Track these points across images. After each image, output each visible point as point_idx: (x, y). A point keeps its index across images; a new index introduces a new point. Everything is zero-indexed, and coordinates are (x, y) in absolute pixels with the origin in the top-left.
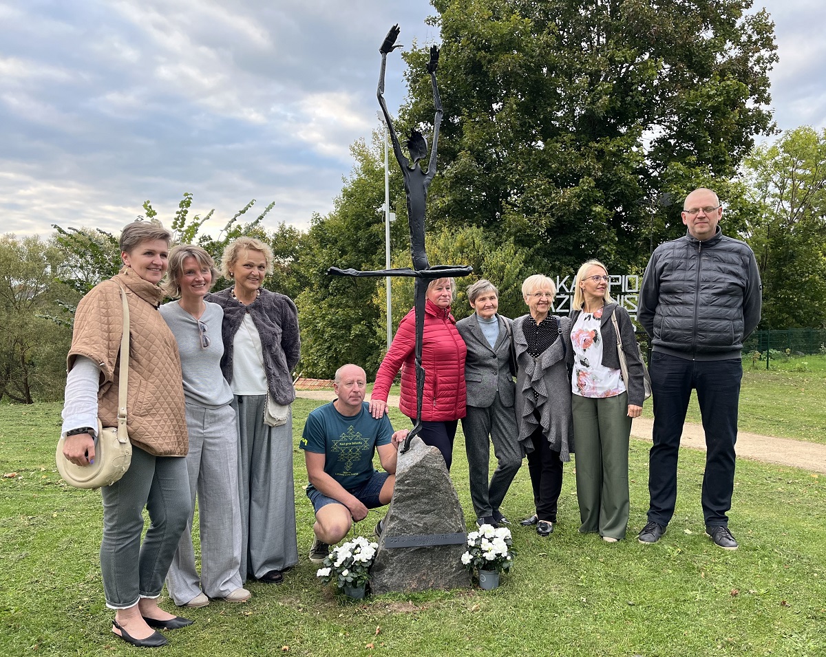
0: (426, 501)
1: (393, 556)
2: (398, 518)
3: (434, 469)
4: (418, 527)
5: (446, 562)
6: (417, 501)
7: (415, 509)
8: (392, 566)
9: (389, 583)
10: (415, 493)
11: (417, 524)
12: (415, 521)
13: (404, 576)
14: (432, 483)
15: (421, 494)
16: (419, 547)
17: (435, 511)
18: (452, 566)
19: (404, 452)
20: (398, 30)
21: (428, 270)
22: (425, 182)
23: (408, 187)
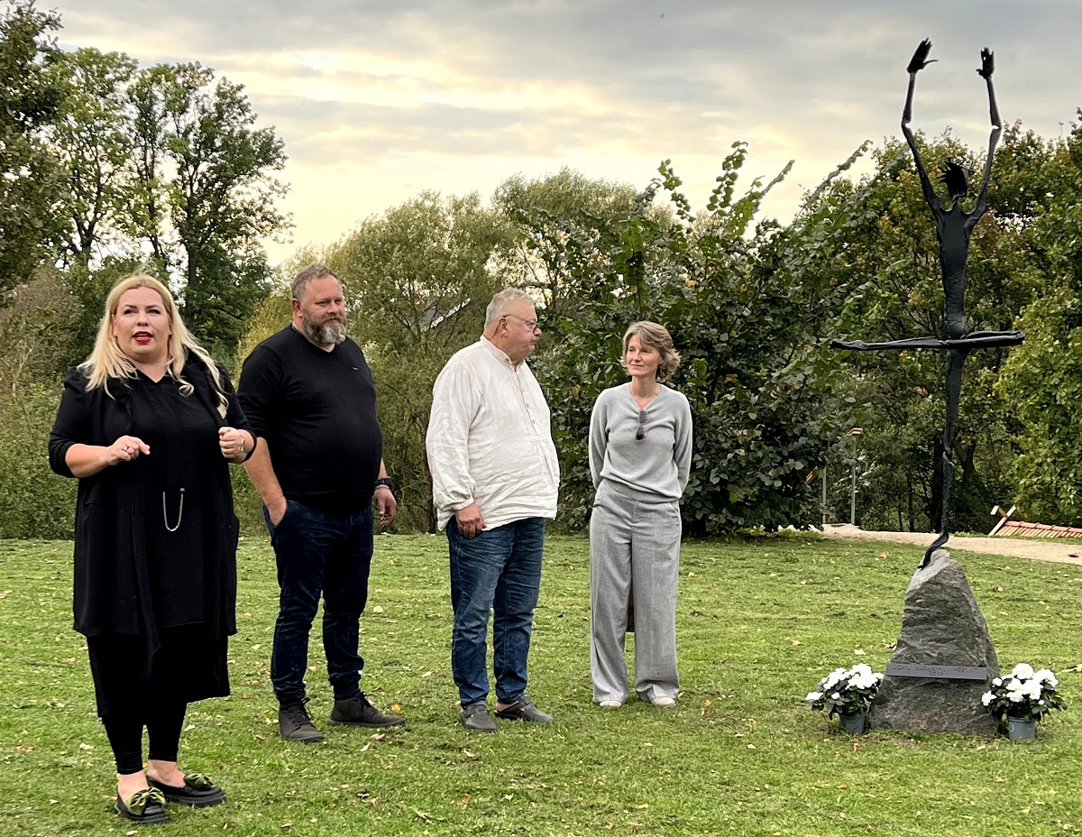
0: (943, 626)
1: (898, 689)
2: (907, 644)
3: (951, 587)
4: (931, 656)
5: (964, 702)
6: (931, 626)
7: (929, 636)
8: (896, 700)
9: (892, 720)
10: (929, 616)
11: (930, 653)
12: (928, 649)
13: (910, 713)
14: (950, 604)
15: (937, 618)
16: (931, 681)
17: (955, 641)
18: (971, 708)
19: (922, 567)
20: (929, 45)
21: (964, 338)
22: (966, 225)
23: (941, 235)
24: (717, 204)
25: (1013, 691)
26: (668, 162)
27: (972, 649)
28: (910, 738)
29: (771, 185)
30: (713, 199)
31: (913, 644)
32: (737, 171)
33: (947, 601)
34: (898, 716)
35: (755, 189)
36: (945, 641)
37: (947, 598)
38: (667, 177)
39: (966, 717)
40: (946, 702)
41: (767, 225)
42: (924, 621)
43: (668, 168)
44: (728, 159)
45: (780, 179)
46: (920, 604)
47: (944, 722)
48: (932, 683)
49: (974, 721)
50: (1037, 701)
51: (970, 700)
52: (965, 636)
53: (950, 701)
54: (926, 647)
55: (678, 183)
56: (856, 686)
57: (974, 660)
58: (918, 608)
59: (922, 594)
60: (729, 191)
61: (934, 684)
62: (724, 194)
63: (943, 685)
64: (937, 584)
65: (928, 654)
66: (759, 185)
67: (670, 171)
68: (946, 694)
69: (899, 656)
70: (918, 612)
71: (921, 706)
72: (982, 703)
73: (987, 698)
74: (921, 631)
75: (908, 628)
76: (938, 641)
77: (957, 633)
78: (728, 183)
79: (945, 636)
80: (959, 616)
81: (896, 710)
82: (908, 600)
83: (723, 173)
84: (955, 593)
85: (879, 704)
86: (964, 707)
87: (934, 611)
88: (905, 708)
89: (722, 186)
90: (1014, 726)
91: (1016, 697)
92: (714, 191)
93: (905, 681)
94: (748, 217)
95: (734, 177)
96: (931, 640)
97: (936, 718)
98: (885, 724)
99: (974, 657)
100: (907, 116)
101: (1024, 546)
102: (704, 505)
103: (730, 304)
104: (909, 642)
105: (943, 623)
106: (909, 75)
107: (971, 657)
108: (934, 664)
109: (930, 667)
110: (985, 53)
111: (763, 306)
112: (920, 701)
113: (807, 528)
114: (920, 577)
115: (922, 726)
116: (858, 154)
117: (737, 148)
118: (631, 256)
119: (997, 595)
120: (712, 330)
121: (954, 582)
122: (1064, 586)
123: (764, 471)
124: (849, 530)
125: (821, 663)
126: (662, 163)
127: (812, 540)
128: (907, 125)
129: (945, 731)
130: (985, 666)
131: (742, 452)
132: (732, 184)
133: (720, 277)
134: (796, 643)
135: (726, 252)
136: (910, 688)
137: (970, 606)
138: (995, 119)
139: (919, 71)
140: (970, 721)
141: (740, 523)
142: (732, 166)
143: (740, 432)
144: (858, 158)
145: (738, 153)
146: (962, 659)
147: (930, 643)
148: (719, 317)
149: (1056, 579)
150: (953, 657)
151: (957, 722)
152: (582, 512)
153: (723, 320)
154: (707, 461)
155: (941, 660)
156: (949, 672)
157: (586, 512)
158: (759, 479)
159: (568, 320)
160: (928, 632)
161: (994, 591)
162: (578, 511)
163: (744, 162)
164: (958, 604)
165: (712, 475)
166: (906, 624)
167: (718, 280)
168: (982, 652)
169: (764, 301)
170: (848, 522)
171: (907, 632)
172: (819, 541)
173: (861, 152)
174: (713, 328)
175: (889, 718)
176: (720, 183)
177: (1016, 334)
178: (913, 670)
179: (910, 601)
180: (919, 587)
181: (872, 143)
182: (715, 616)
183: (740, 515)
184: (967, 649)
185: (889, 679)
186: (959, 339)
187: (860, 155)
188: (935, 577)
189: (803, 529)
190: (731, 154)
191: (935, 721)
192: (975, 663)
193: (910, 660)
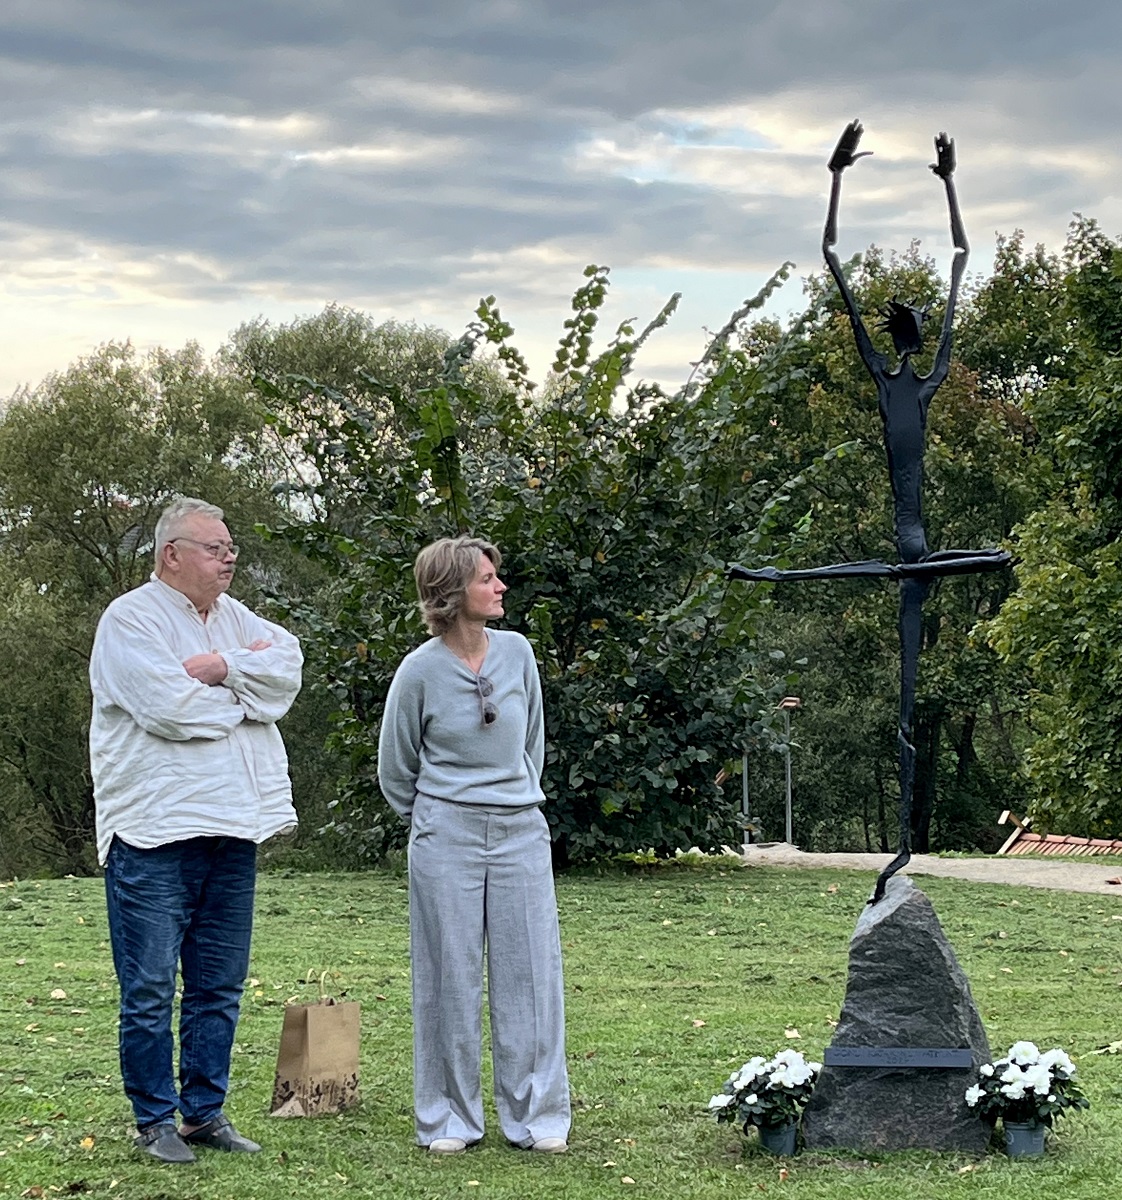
0: (906, 989)
1: (843, 1085)
2: (853, 1018)
3: (915, 930)
4: (890, 1035)
5: (939, 1101)
6: (889, 990)
7: (884, 1004)
8: (841, 1103)
9: (836, 1133)
10: (884, 973)
11: (888, 1030)
12: (884, 1024)
13: (862, 1122)
14: (916, 956)
15: (896, 977)
16: (890, 1072)
17: (924, 1011)
18: (950, 1112)
19: (874, 902)
20: (859, 132)
21: (922, 562)
22: (922, 394)
23: (885, 409)
24: (568, 362)
25: (1010, 1084)
26: (491, 300)
27: (948, 1022)
28: (862, 1159)
29: (646, 332)
30: (563, 355)
31: (861, 1017)
32: (597, 312)
33: (910, 952)
34: (843, 1127)
35: (624, 338)
36: (909, 1011)
37: (910, 946)
38: (491, 324)
39: (944, 1124)
40: (913, 1102)
41: (643, 393)
42: (878, 982)
43: (492, 308)
44: (582, 293)
45: (660, 322)
46: (871, 958)
47: (911, 1134)
48: (892, 1075)
49: (954, 1131)
50: (1046, 1097)
51: (949, 1098)
52: (939, 1003)
53: (919, 1101)
54: (881, 1021)
55: (508, 332)
56: (781, 1083)
57: (953, 1039)
59: (874, 942)
60: (585, 342)
61: (895, 1077)
62: (577, 346)
63: (907, 1077)
64: (896, 926)
65: (885, 1032)
66: (629, 331)
67: (495, 314)
69: (842, 1036)
70: (870, 969)
71: (877, 1109)
72: (966, 1103)
73: (974, 1095)
74: (874, 997)
75: (855, 994)
76: (899, 1011)
77: (926, 998)
78: (584, 331)
79: (908, 1003)
80: (929, 973)
81: (841, 1117)
82: (854, 951)
83: (573, 315)
84: (921, 940)
85: (817, 1109)
86: (940, 1109)
87: (893, 966)
88: (853, 1114)
89: (573, 334)
90: (1016, 1136)
91: (1014, 1092)
92: (562, 342)
93: (852, 1073)
94: (616, 380)
95: (591, 321)
96: (889, 1011)
97: (900, 1128)
98: (826, 1140)
99: (953, 1033)
100: (830, 235)
101: (1041, 869)
102: (561, 821)
103: (593, 513)
104: (856, 1015)
105: (905, 985)
106: (830, 175)
107: (947, 1034)
108: (896, 1046)
109: (888, 1050)
110: (941, 142)
111: (642, 515)
112: (875, 1103)
113: (719, 850)
114: (872, 917)
115: (879, 1141)
116: (773, 283)
117: (592, 278)
118: (439, 443)
119: (997, 943)
120: (566, 552)
121: (919, 922)
122: (1097, 928)
123: (652, 766)
124: (785, 853)
125: (735, 1052)
126: (482, 303)
127: (727, 868)
128: (832, 249)
129: (914, 1146)
130: (969, 1047)
131: (615, 738)
132: (589, 331)
133: (575, 472)
134: (700, 1023)
135: (585, 434)
136: (860, 1083)
137: (944, 958)
138: (959, 239)
139: (847, 169)
140: (948, 1131)
141: (617, 845)
142: (588, 304)
143: (613, 707)
144: (775, 289)
145: (595, 284)
146: (935, 1037)
147: (887, 1016)
148: (577, 533)
149: (1085, 918)
150: (920, 1035)
151: (931, 1132)
152: (378, 834)
153: (583, 537)
154: (564, 753)
155: (904, 1041)
156: (916, 1058)
157: (383, 835)
158: (644, 778)
159: (347, 541)
160: (885, 999)
161: (993, 937)
162: (371, 834)
163: (605, 297)
164: (926, 956)
165: (573, 774)
166: (852, 987)
167: (575, 477)
168: (963, 1027)
169: (645, 508)
170: (784, 840)
171: (853, 1001)
172: (737, 869)
173: (779, 279)
174: (568, 549)
175: (831, 1130)
176: (570, 330)
177: (998, 554)
178: (863, 1057)
179: (857, 953)
180: (869, 932)
181: (794, 266)
182: (578, 987)
183: (619, 834)
184: (942, 1022)
185: (829, 1071)
186: (916, 562)
187: (778, 285)
188: (892, 916)
189: (713, 853)
190: (585, 285)
191: (899, 1132)
192: (953, 1044)
193: (859, 1041)
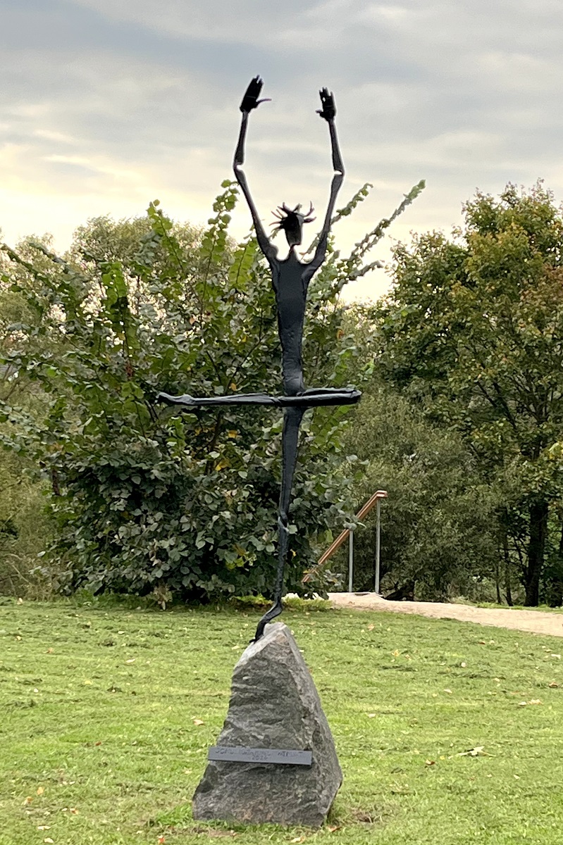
0: (271, 706)
1: (223, 774)
2: (233, 726)
3: (278, 663)
4: (258, 739)
16: (256, 766)
19: (255, 641)
20: (260, 84)
22: (304, 275)
26: (157, 203)
27: (299, 731)
28: (230, 829)
30: (207, 243)
31: (239, 725)
33: (273, 679)
34: (222, 805)
36: (272, 722)
37: (274, 674)
38: (157, 219)
39: (292, 806)
40: (271, 789)
42: (251, 700)
43: (158, 208)
44: (220, 199)
46: (247, 682)
47: (269, 812)
48: (257, 768)
49: (299, 810)
51: (296, 786)
52: (293, 717)
53: (275, 788)
54: (252, 729)
57: (301, 744)
58: (244, 686)
59: (249, 671)
60: (223, 235)
61: (260, 770)
62: (217, 237)
63: (268, 770)
64: (264, 659)
65: (254, 737)
67: (160, 213)
68: (271, 781)
69: (226, 738)
70: (245, 690)
71: (246, 793)
74: (248, 711)
75: (235, 708)
76: (265, 722)
77: (284, 713)
78: (222, 227)
79: (272, 716)
80: (287, 694)
81: (220, 798)
82: (235, 677)
83: (214, 215)
84: (281, 670)
85: (203, 792)
86: (289, 795)
87: (261, 688)
88: (229, 796)
89: (214, 229)
92: (206, 234)
93: (230, 765)
95: (227, 220)
96: (259, 721)
97: (261, 807)
98: (209, 814)
99: (300, 739)
100: (239, 158)
102: (191, 571)
103: (228, 355)
104: (235, 723)
105: (271, 703)
106: (241, 114)
107: (297, 740)
108: (260, 747)
109: (253, 750)
110: (324, 94)
111: (264, 359)
112: (246, 788)
113: (310, 597)
114: (253, 650)
115: (246, 816)
116: (357, 198)
117: (227, 189)
118: (115, 301)
120: (206, 382)
121: (280, 657)
123: (259, 535)
124: (373, 599)
126: (151, 204)
127: (317, 609)
128: (239, 167)
129: (271, 821)
130: (311, 749)
131: (227, 515)
132: (225, 227)
133: (215, 326)
134: (199, 722)
135: (223, 300)
136: (235, 774)
137: (296, 684)
138: (337, 164)
140: (295, 811)
141: (230, 591)
142: (224, 208)
143: (229, 493)
144: (359, 203)
145: (230, 194)
146: (289, 741)
147: (258, 724)
148: (217, 369)
150: (280, 739)
151: (283, 811)
153: (221, 372)
154: (195, 524)
155: (267, 743)
156: (273, 756)
158: (250, 543)
159: (52, 368)
160: (255, 713)
163: (236, 203)
165: (199, 538)
166: (232, 703)
168: (308, 735)
169: (266, 353)
170: (372, 590)
171: (234, 713)
173: (361, 195)
174: (207, 380)
175: (213, 807)
176: (212, 226)
177: (351, 392)
178: (237, 754)
179: (237, 678)
180: (245, 663)
181: (372, 186)
184: (295, 731)
185: (214, 764)
186: (294, 395)
187: (361, 200)
188: (261, 652)
189: (307, 598)
190: (222, 194)
191: (260, 810)
192: (301, 747)
193: (236, 743)
